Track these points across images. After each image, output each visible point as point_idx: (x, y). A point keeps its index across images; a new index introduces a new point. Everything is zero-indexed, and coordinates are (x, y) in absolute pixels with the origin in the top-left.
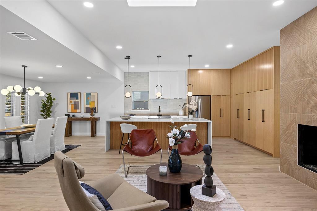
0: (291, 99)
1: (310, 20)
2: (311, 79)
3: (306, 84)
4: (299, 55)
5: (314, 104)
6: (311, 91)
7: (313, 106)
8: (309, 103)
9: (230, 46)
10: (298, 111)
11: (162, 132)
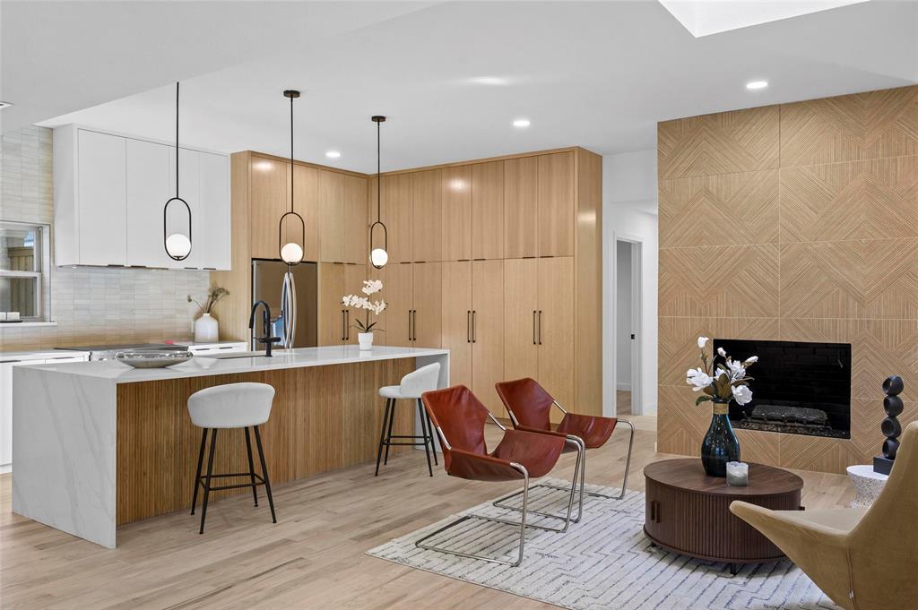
0: (695, 285)
1: (747, 127)
2: (749, 248)
3: (737, 255)
4: (718, 192)
5: (756, 297)
6: (749, 272)
7: (754, 300)
8: (743, 294)
9: (522, 123)
10: (715, 312)
11: (295, 408)
